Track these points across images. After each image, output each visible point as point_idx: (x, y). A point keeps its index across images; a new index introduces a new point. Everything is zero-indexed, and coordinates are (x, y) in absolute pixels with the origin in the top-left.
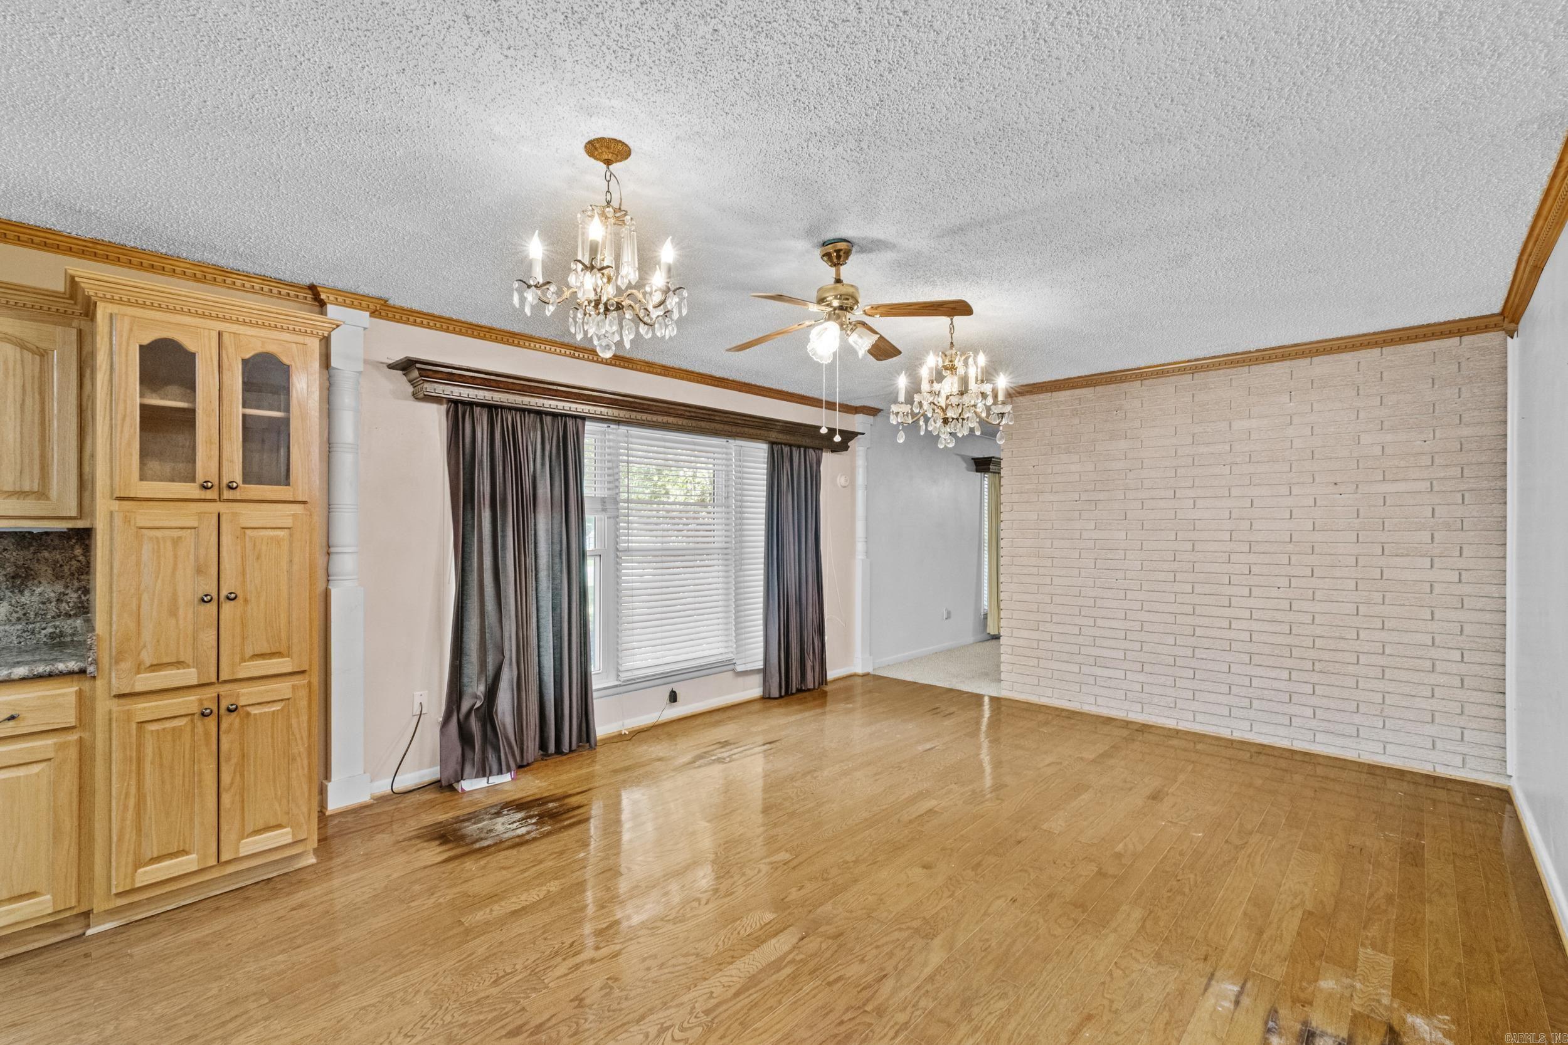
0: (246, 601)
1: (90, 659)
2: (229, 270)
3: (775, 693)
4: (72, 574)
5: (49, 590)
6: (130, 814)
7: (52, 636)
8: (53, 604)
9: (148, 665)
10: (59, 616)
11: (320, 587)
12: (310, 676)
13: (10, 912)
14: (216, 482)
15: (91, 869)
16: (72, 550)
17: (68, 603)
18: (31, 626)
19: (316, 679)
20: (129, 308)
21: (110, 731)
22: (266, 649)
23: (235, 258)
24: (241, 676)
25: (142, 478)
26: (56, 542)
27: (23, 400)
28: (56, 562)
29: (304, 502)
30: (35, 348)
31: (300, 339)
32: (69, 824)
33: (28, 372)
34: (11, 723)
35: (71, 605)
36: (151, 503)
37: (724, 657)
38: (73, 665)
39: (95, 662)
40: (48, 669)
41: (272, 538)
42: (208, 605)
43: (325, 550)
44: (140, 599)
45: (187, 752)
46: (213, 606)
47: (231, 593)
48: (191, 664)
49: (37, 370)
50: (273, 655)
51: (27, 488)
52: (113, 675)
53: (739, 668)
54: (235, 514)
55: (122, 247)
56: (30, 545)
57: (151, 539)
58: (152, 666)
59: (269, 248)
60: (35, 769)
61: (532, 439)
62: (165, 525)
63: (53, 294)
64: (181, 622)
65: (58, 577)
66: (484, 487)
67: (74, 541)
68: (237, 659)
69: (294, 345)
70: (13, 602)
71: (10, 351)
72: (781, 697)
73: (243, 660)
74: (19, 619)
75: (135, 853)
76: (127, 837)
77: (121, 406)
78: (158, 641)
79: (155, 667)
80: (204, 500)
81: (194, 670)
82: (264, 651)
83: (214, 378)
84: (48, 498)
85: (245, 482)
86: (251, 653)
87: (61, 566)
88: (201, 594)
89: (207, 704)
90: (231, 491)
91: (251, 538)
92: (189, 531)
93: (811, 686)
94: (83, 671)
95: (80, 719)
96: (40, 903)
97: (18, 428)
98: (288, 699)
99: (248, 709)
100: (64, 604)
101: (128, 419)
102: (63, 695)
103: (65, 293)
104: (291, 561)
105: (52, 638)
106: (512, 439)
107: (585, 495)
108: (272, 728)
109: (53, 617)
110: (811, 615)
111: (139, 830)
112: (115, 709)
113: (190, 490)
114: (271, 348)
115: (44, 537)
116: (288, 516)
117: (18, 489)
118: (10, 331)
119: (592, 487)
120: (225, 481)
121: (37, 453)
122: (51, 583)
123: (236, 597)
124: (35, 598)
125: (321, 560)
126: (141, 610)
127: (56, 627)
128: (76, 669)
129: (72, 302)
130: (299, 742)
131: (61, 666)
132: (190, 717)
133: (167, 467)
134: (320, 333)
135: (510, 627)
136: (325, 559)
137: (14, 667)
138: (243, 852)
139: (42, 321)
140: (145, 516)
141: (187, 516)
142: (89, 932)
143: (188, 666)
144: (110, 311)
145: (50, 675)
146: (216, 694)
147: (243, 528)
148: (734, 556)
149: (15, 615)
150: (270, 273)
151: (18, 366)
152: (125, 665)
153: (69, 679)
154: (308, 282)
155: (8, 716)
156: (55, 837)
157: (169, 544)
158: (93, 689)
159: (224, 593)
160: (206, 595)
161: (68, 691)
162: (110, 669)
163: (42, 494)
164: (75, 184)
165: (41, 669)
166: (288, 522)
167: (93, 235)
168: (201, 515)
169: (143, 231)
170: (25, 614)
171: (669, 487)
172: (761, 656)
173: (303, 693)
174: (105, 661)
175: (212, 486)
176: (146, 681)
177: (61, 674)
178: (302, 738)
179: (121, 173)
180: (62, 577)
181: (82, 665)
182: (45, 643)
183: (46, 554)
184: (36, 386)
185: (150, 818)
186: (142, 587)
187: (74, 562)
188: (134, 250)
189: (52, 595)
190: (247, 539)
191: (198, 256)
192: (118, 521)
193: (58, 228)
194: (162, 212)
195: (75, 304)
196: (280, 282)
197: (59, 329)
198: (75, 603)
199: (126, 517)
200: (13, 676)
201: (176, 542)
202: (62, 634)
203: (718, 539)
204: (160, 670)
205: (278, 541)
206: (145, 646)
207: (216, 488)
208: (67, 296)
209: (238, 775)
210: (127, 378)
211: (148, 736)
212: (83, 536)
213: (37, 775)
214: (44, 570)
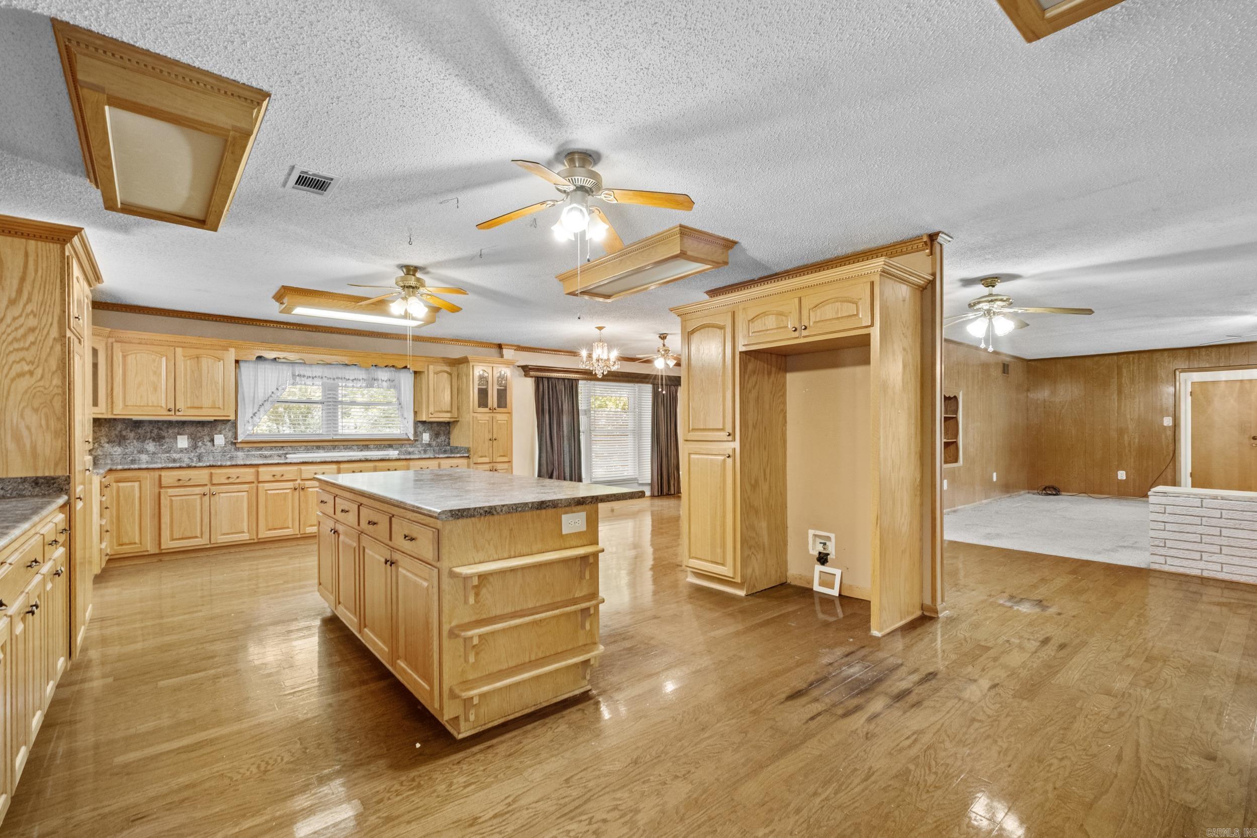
0: (498, 441)
3: (656, 494)
4: (450, 433)
5: (444, 438)
16: (451, 425)
17: (446, 442)
24: (498, 461)
28: (444, 430)
29: (508, 412)
36: (480, 414)
37: (633, 477)
38: (467, 455)
39: (470, 454)
42: (491, 441)
53: (640, 482)
54: (495, 416)
56: (439, 425)
57: (480, 423)
61: (561, 387)
62: (483, 419)
64: (486, 445)
65: (446, 435)
66: (546, 407)
67: (454, 424)
68: (496, 456)
70: (437, 440)
72: (658, 496)
73: (498, 457)
74: (438, 446)
78: (482, 450)
79: (481, 457)
80: (490, 413)
81: (488, 458)
82: (503, 455)
85: (497, 408)
86: (499, 455)
88: (489, 438)
90: (495, 410)
91: (499, 423)
92: (487, 421)
93: (673, 492)
98: (507, 469)
99: (499, 470)
106: (554, 387)
107: (580, 408)
110: (673, 461)
113: (487, 410)
116: (505, 416)
117: (447, 410)
119: (582, 406)
120: (494, 407)
122: (444, 436)
123: (496, 439)
124: (441, 440)
126: (479, 442)
132: (488, 471)
135: (556, 457)
140: (479, 417)
141: (486, 417)
146: (492, 466)
147: (497, 420)
148: (638, 433)
149: (437, 444)
152: (476, 456)
154: (497, 342)
157: (483, 425)
158: (470, 461)
159: (494, 438)
162: (473, 456)
163: (450, 412)
166: (505, 418)
168: (489, 417)
170: (439, 444)
171: (607, 403)
172: (650, 478)
174: (472, 454)
175: (491, 409)
176: (480, 460)
180: (448, 433)
183: (445, 427)
187: (451, 430)
192: (475, 419)
199: (476, 417)
201: (485, 424)
203: (631, 426)
205: (503, 424)
206: (479, 451)
214: (442, 432)
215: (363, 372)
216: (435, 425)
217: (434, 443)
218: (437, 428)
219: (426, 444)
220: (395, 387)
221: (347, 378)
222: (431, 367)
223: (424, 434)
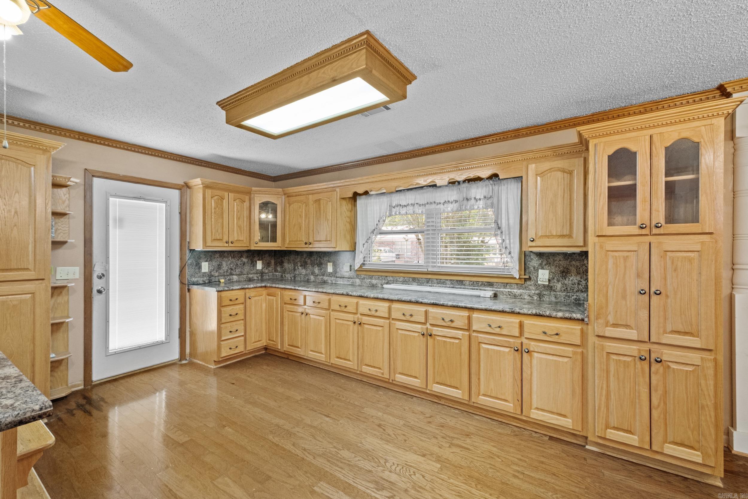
0: (667, 296)
1: (586, 315)
2: (660, 100)
4: (583, 272)
5: (575, 279)
6: (603, 398)
7: (576, 300)
8: (576, 285)
9: (611, 323)
10: (578, 291)
11: (725, 291)
12: (716, 354)
13: (557, 419)
14: (648, 224)
15: (587, 417)
16: (583, 261)
17: (582, 285)
18: (568, 294)
19: (722, 358)
20: (603, 138)
21: (594, 352)
22: (680, 328)
23: (664, 91)
24: (664, 341)
25: (610, 224)
26: (578, 257)
27: (564, 195)
28: (577, 266)
29: (711, 233)
30: (568, 171)
31: (708, 122)
32: (578, 391)
33: (566, 183)
34: (557, 337)
35: (583, 286)
36: (612, 238)
38: (579, 316)
39: (588, 316)
40: (570, 315)
41: (685, 258)
42: (643, 295)
43: (730, 266)
44: (607, 288)
45: (632, 377)
46: (646, 297)
47: (657, 290)
48: (634, 328)
49: (569, 180)
50: (686, 333)
51: (565, 234)
52: (595, 325)
54: (660, 243)
55: (605, 112)
56: (568, 258)
57: (613, 256)
58: (613, 324)
59: (685, 73)
60: (566, 360)
62: (619, 250)
63: (575, 144)
64: (628, 303)
65: (578, 273)
67: (584, 257)
68: (661, 331)
69: (703, 127)
70: (563, 282)
71: (559, 174)
73: (665, 332)
74: (564, 290)
75: (606, 419)
76: (602, 409)
77: (599, 189)
78: (616, 312)
80: (641, 235)
81: (635, 331)
82: (679, 330)
83: (647, 163)
84: (572, 238)
85: (666, 223)
86: (671, 330)
87: (579, 268)
88: (639, 289)
89: (643, 353)
90: (658, 229)
91: (670, 257)
92: (633, 253)
94: (583, 320)
95: (582, 342)
96: (567, 421)
97: (562, 207)
98: (698, 366)
99: (670, 364)
100: (580, 286)
101: (602, 195)
102: (575, 329)
103: (578, 142)
104: (700, 273)
105: (576, 301)
108: (686, 380)
109: (576, 291)
111: (608, 409)
112: (596, 342)
113: (633, 229)
114: (684, 135)
115: (573, 255)
116: (698, 243)
117: (562, 234)
118: (559, 166)
120: (654, 223)
121: (568, 217)
122: (576, 276)
123: (660, 293)
124: (570, 282)
125: (726, 274)
126: (608, 294)
127: (577, 296)
128: (580, 318)
129: (582, 145)
130: (707, 398)
131: (574, 315)
132: (633, 358)
133: (625, 219)
134: (725, 112)
136: (730, 272)
137: (558, 312)
138: (666, 451)
139: (571, 158)
140: (610, 244)
141: (631, 244)
142: (587, 447)
143: (632, 329)
144: (594, 143)
145: (570, 319)
146: (648, 349)
147: (665, 251)
149: (563, 288)
150: (687, 90)
151: (562, 180)
152: (601, 321)
153: (577, 322)
154: (716, 85)
155: (556, 333)
156: (573, 395)
157: (622, 260)
158: (587, 329)
159: (653, 290)
160: (642, 290)
161: (577, 327)
162: (594, 322)
163: (570, 236)
164: (581, 87)
165: (567, 315)
166: (698, 247)
167: (593, 111)
168: (639, 244)
169: (612, 98)
170: (566, 289)
173: (711, 365)
174: (592, 317)
175: (646, 227)
176: (610, 332)
177: (575, 319)
178: (709, 395)
179: (599, 69)
180: (580, 273)
181: (582, 316)
182: (573, 303)
183: (574, 263)
184: (568, 188)
185: (613, 405)
186: (609, 282)
187: (584, 267)
188: (610, 111)
189: (576, 281)
190: (668, 257)
191: (641, 100)
192: (597, 248)
193: (579, 115)
194: (620, 82)
195: (583, 146)
196: (694, 94)
197: (577, 159)
198: (585, 286)
199: (601, 245)
200: (558, 316)
201: (626, 258)
202: (579, 300)
204: (617, 328)
205: (690, 260)
206: (610, 313)
207: (648, 228)
208: (579, 143)
209: (662, 402)
210: (602, 174)
211: (611, 361)
212: (585, 254)
213: (566, 362)
214: (573, 270)
215: (455, 192)
216: (561, 257)
217: (559, 286)
218: (563, 263)
219: (544, 286)
220: (492, 206)
221: (437, 201)
222: (532, 167)
223: (541, 271)
